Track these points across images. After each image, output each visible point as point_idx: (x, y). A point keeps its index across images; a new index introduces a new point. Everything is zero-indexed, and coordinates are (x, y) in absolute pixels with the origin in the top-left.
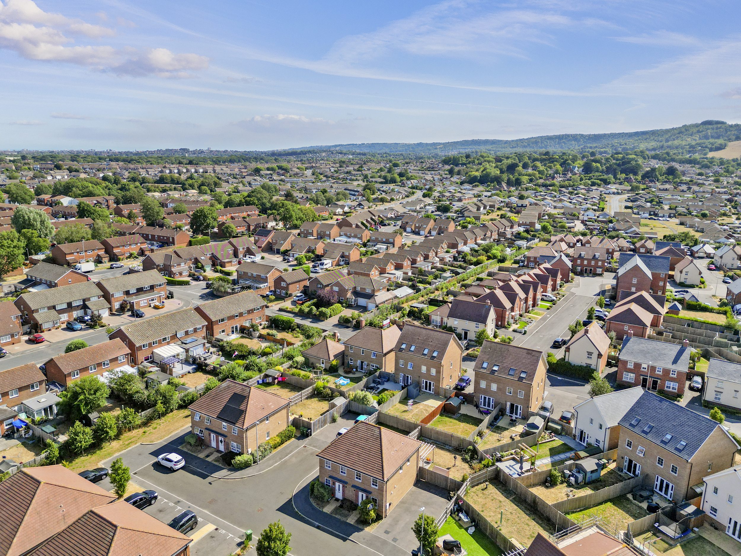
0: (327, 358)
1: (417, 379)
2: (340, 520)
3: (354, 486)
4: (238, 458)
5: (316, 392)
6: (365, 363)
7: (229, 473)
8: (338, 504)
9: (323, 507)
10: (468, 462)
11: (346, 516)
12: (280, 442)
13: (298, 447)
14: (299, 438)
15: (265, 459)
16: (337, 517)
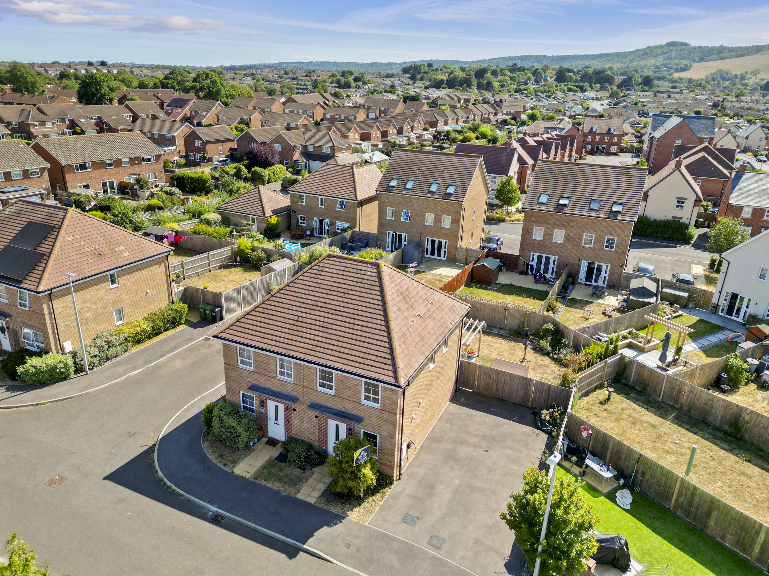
0: (261, 213)
1: (417, 238)
2: (278, 493)
3: (314, 406)
4: (33, 362)
5: (238, 259)
6: (326, 221)
7: (9, 394)
8: (275, 452)
9: (235, 462)
10: (547, 354)
11: (296, 483)
12: (150, 329)
13: (191, 340)
14: (194, 326)
15: (110, 363)
16: (269, 485)
